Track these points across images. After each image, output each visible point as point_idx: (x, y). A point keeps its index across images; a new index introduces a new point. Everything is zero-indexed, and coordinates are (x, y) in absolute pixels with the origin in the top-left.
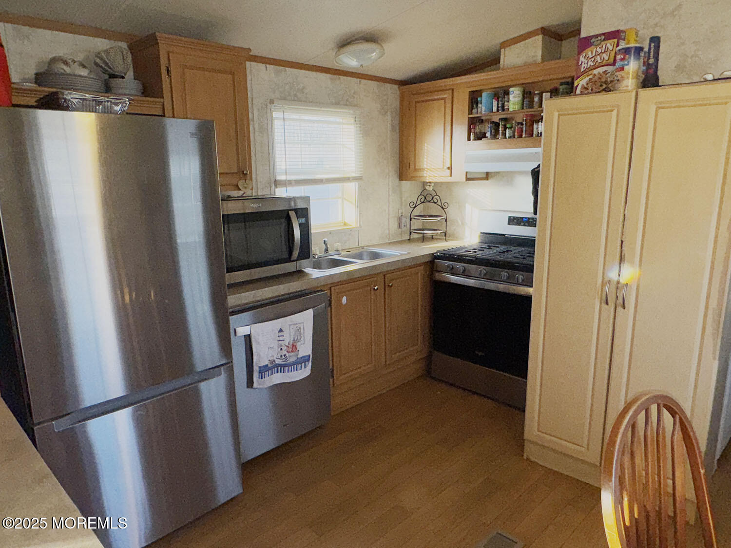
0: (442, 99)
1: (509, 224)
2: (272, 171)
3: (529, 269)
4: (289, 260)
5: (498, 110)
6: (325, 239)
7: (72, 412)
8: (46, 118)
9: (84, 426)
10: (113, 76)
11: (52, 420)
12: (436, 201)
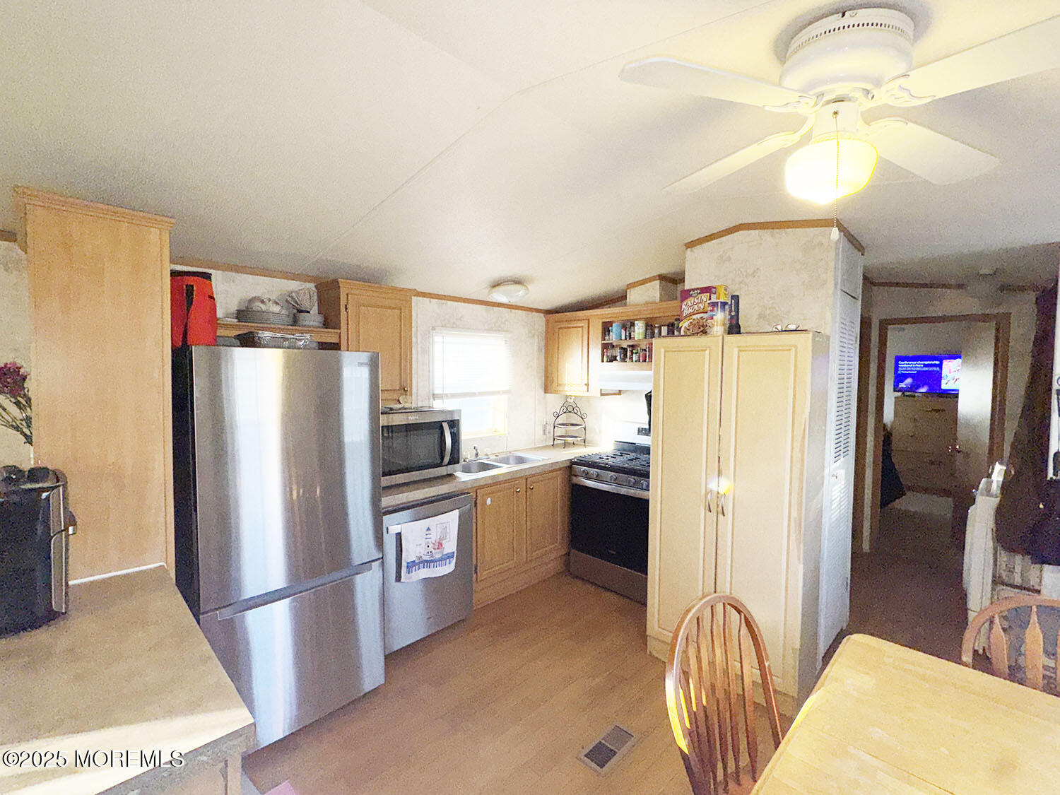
0: (579, 327)
1: (638, 434)
2: (431, 387)
3: (646, 475)
4: (440, 465)
5: (626, 339)
6: (476, 445)
7: (234, 603)
8: (241, 355)
9: (244, 617)
10: (300, 311)
11: (217, 609)
12: (576, 412)
